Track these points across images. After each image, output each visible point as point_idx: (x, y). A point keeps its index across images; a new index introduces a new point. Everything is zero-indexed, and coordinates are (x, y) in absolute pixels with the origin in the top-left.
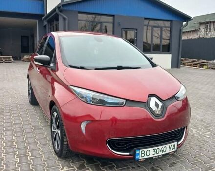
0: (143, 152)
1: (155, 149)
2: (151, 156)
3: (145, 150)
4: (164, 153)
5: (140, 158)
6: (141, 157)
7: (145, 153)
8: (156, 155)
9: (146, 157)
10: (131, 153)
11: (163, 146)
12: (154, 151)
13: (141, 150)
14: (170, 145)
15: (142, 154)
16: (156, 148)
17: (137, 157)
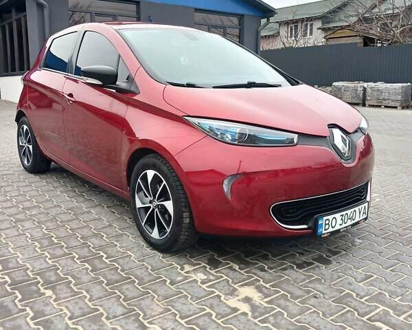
0: (327, 222)
1: (343, 215)
2: (338, 227)
3: (330, 217)
4: (353, 222)
5: (324, 232)
6: (325, 230)
7: (330, 224)
8: (344, 225)
9: (331, 230)
10: (310, 224)
11: (353, 210)
12: (342, 219)
13: (325, 218)
14: (360, 207)
15: (326, 224)
16: (344, 213)
17: (319, 231)
